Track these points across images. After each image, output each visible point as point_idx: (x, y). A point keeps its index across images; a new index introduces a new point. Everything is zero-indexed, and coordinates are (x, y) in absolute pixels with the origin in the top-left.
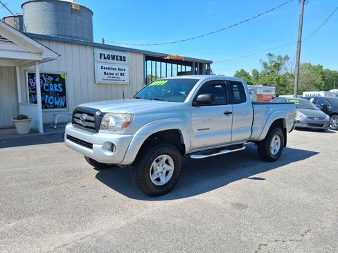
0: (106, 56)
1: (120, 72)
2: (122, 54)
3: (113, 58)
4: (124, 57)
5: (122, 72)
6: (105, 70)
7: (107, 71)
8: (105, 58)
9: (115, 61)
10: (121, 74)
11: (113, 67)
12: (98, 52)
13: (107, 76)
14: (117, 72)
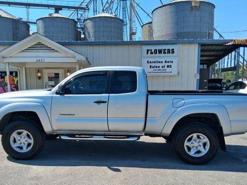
0: (153, 51)
1: (166, 64)
2: (170, 47)
3: (160, 52)
4: (173, 50)
5: (169, 64)
6: (151, 64)
7: (153, 65)
8: (151, 53)
9: (162, 55)
10: (168, 66)
11: (159, 60)
12: (145, 48)
13: (152, 69)
14: (163, 64)
